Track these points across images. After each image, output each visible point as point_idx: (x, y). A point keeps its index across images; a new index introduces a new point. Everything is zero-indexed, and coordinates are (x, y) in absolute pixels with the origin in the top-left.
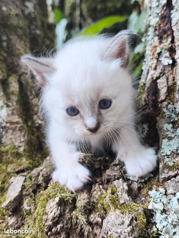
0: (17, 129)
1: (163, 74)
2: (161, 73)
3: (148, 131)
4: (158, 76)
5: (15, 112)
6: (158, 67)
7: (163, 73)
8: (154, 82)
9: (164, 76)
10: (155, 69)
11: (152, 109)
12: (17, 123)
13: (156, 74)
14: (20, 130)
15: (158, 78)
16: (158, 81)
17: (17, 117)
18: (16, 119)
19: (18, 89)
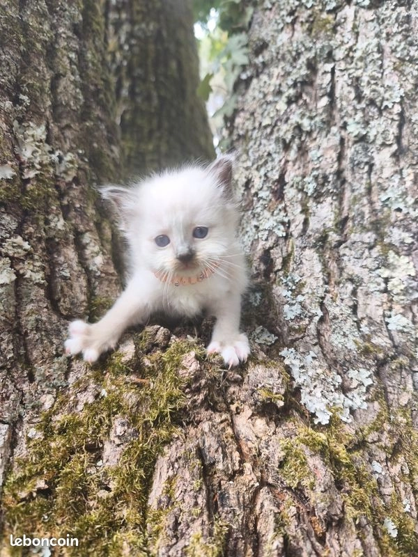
0: (114, 281)
1: (277, 246)
2: (274, 244)
3: (261, 300)
4: (271, 246)
5: (110, 261)
6: (270, 238)
7: (276, 244)
8: (267, 252)
9: (278, 247)
10: (267, 240)
11: (263, 278)
12: (112, 274)
13: (269, 244)
14: (115, 283)
15: (271, 248)
16: (272, 251)
17: (112, 268)
18: (112, 270)
19: (110, 237)
